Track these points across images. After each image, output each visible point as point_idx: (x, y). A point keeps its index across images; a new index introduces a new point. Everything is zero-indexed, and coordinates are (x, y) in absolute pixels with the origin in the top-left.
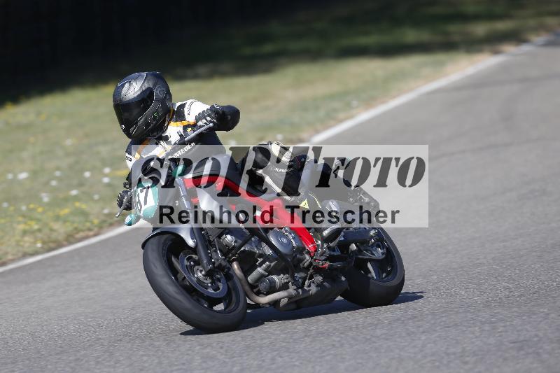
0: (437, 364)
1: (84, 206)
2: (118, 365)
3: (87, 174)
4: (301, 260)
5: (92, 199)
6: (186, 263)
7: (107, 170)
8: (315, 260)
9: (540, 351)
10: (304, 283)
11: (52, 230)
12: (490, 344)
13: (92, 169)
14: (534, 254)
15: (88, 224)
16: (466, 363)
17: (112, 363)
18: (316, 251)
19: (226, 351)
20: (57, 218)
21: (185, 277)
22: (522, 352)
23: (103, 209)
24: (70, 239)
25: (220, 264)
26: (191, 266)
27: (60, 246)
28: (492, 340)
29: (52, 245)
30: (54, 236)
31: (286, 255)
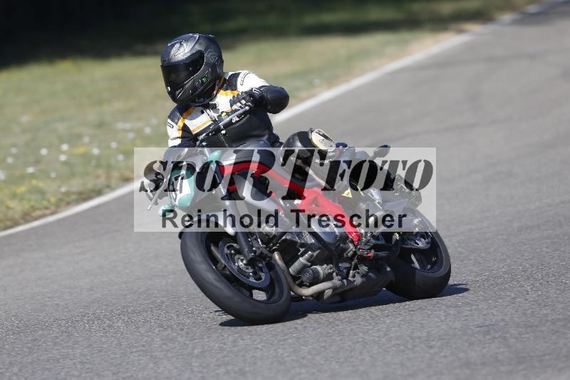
0: (402, 348)
1: (41, 184)
2: (76, 346)
3: (44, 152)
4: (345, 250)
5: (49, 177)
6: (226, 251)
7: (65, 147)
8: (360, 249)
9: (508, 335)
10: (348, 273)
11: (8, 208)
12: (455, 328)
13: (49, 147)
14: (500, 237)
15: (45, 203)
16: (431, 347)
17: (70, 344)
18: (359, 240)
19: (187, 333)
20: (14, 196)
21: (225, 266)
22: (488, 337)
23: (60, 187)
24: (27, 217)
25: (262, 253)
26: (231, 254)
27: (16, 224)
28: (458, 324)
29: (8, 223)
30: (10, 213)
31: (330, 244)
